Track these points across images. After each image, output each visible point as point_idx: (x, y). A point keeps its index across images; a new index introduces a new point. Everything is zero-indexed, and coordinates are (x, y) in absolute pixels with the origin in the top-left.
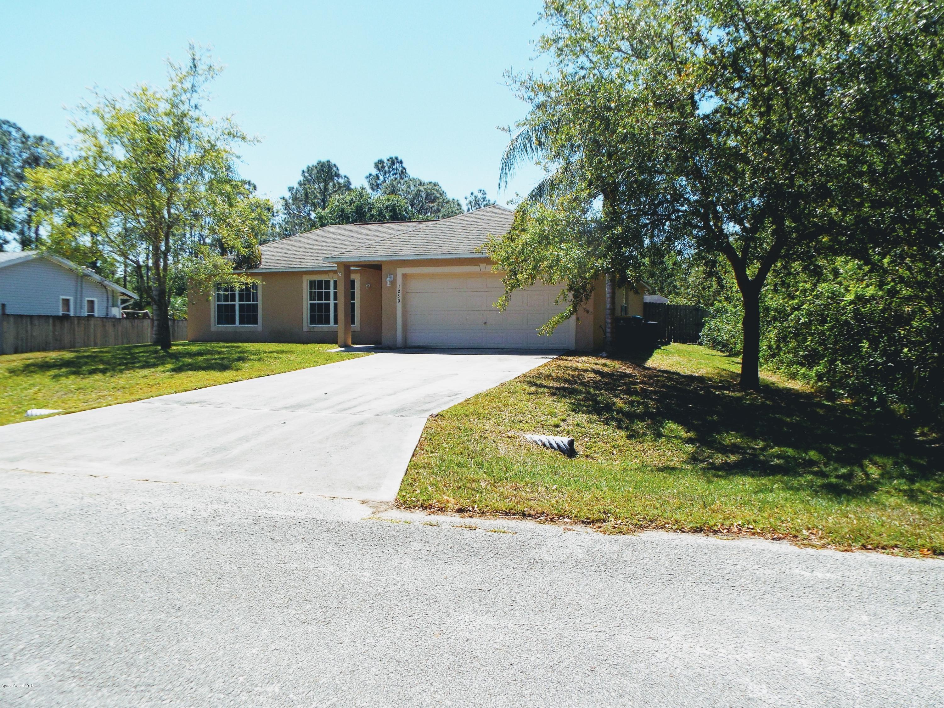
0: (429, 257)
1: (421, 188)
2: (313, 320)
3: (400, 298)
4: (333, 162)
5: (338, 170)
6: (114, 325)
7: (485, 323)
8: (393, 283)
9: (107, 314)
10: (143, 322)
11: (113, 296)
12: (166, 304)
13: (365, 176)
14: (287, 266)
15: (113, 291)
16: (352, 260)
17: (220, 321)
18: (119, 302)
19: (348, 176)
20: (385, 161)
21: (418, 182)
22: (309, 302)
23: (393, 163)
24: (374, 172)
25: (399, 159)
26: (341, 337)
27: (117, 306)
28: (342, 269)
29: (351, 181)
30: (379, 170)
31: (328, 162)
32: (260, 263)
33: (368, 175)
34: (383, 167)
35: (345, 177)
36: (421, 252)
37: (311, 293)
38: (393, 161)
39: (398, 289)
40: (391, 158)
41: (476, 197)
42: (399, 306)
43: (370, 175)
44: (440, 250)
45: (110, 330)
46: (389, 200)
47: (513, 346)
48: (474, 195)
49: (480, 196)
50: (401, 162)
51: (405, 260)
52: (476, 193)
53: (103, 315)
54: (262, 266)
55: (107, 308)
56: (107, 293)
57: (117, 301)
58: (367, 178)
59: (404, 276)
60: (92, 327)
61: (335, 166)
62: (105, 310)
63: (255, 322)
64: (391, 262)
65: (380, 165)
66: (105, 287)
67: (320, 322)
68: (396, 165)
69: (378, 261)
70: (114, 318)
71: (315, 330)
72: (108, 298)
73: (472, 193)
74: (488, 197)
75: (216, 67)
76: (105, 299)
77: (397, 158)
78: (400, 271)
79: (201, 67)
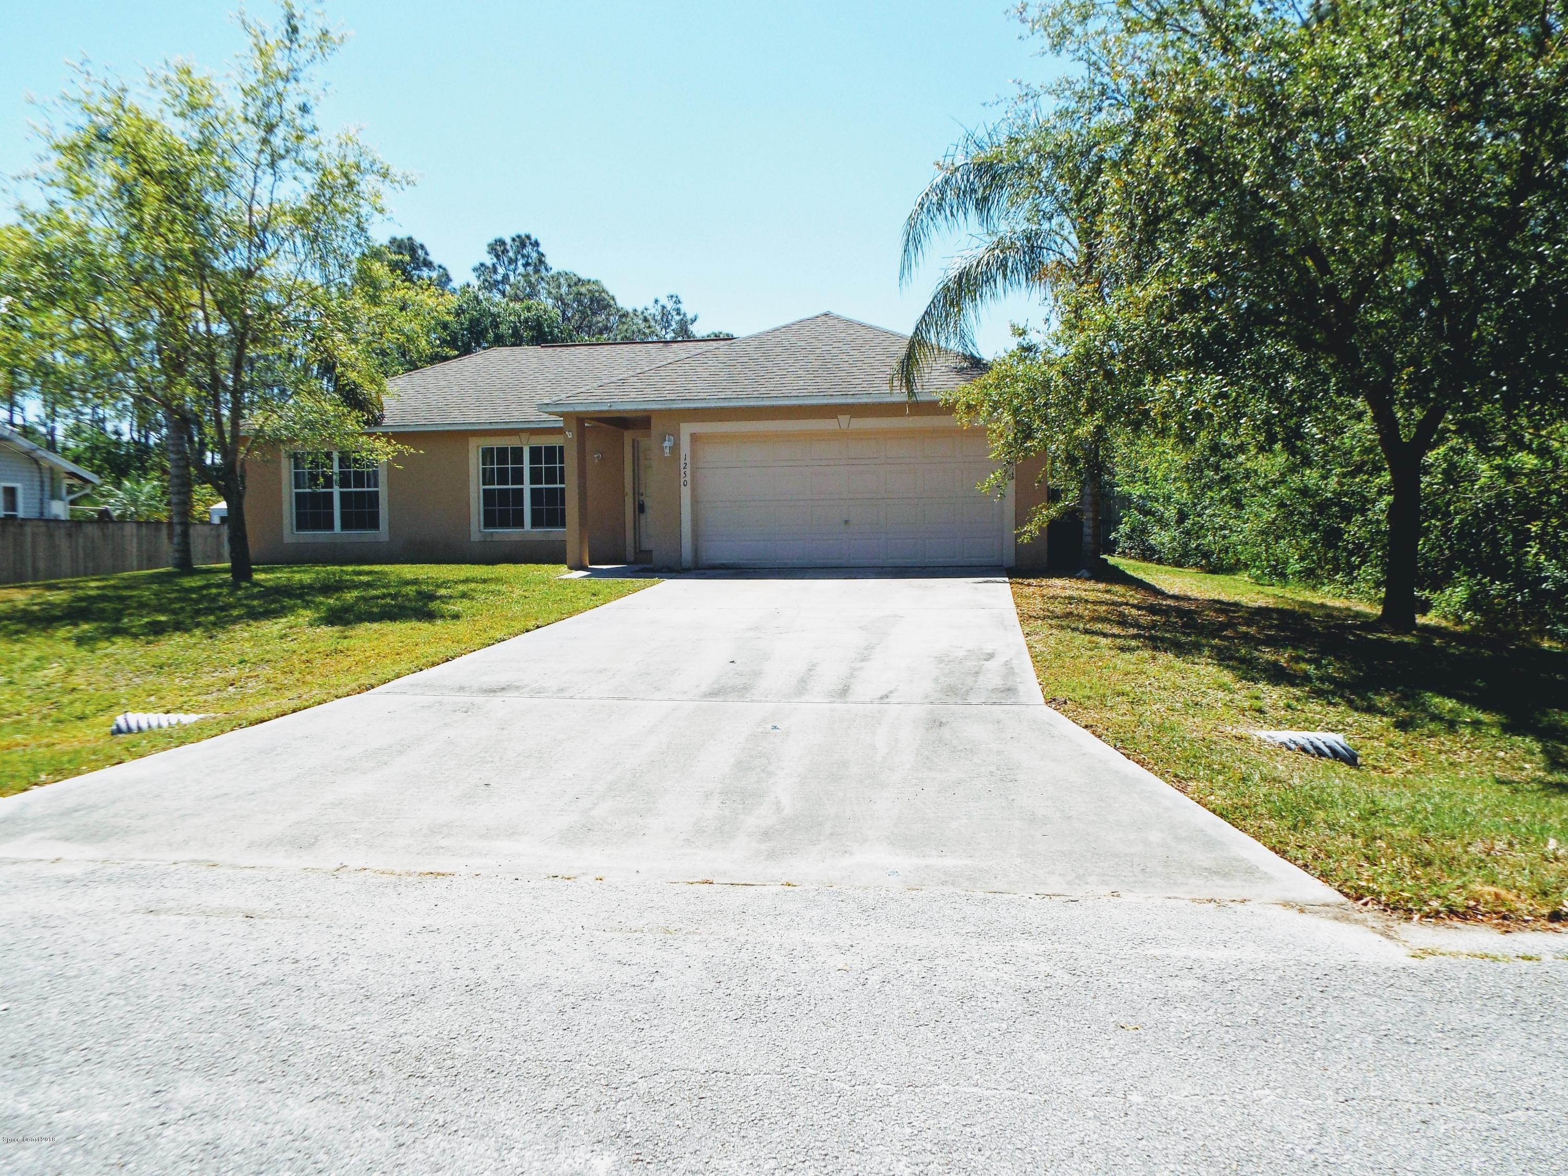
0: (746, 403)
1: (583, 290)
2: (490, 521)
3: (688, 478)
4: (418, 240)
5: (426, 254)
6: (70, 535)
7: (846, 522)
8: (675, 448)
9: (42, 514)
10: (122, 529)
11: (52, 479)
12: (238, 492)
13: (472, 267)
14: (438, 420)
15: (51, 469)
16: (597, 409)
17: (302, 524)
18: (64, 491)
19: (444, 265)
20: (508, 241)
21: (575, 279)
22: (482, 487)
23: (523, 245)
24: (489, 260)
25: (533, 239)
26: (572, 551)
27: (61, 499)
28: (574, 425)
29: (452, 275)
30: (497, 256)
31: (410, 239)
32: (383, 416)
33: (477, 264)
34: (505, 251)
35: (440, 267)
36: (728, 394)
37: (484, 470)
38: (523, 241)
39: (682, 462)
40: (519, 237)
41: (663, 307)
42: (686, 493)
43: (482, 265)
44: (763, 390)
45: (63, 544)
46: (529, 309)
47: (900, 562)
48: (660, 303)
49: (670, 306)
50: (536, 244)
51: (696, 409)
52: (663, 301)
53: (34, 513)
54: (386, 421)
55: (42, 502)
56: (41, 472)
57: (60, 488)
58: (475, 270)
59: (694, 437)
60: (29, 539)
61: (422, 247)
62: (38, 505)
63: (375, 525)
64: (670, 411)
65: (497, 248)
66: (36, 461)
67: (504, 524)
68: (528, 250)
69: (645, 410)
70: (56, 520)
71: (496, 538)
72: (42, 482)
73: (656, 301)
74: (683, 308)
75: (334, 35)
76: (37, 484)
77: (528, 237)
78: (687, 430)
79: (307, 33)
